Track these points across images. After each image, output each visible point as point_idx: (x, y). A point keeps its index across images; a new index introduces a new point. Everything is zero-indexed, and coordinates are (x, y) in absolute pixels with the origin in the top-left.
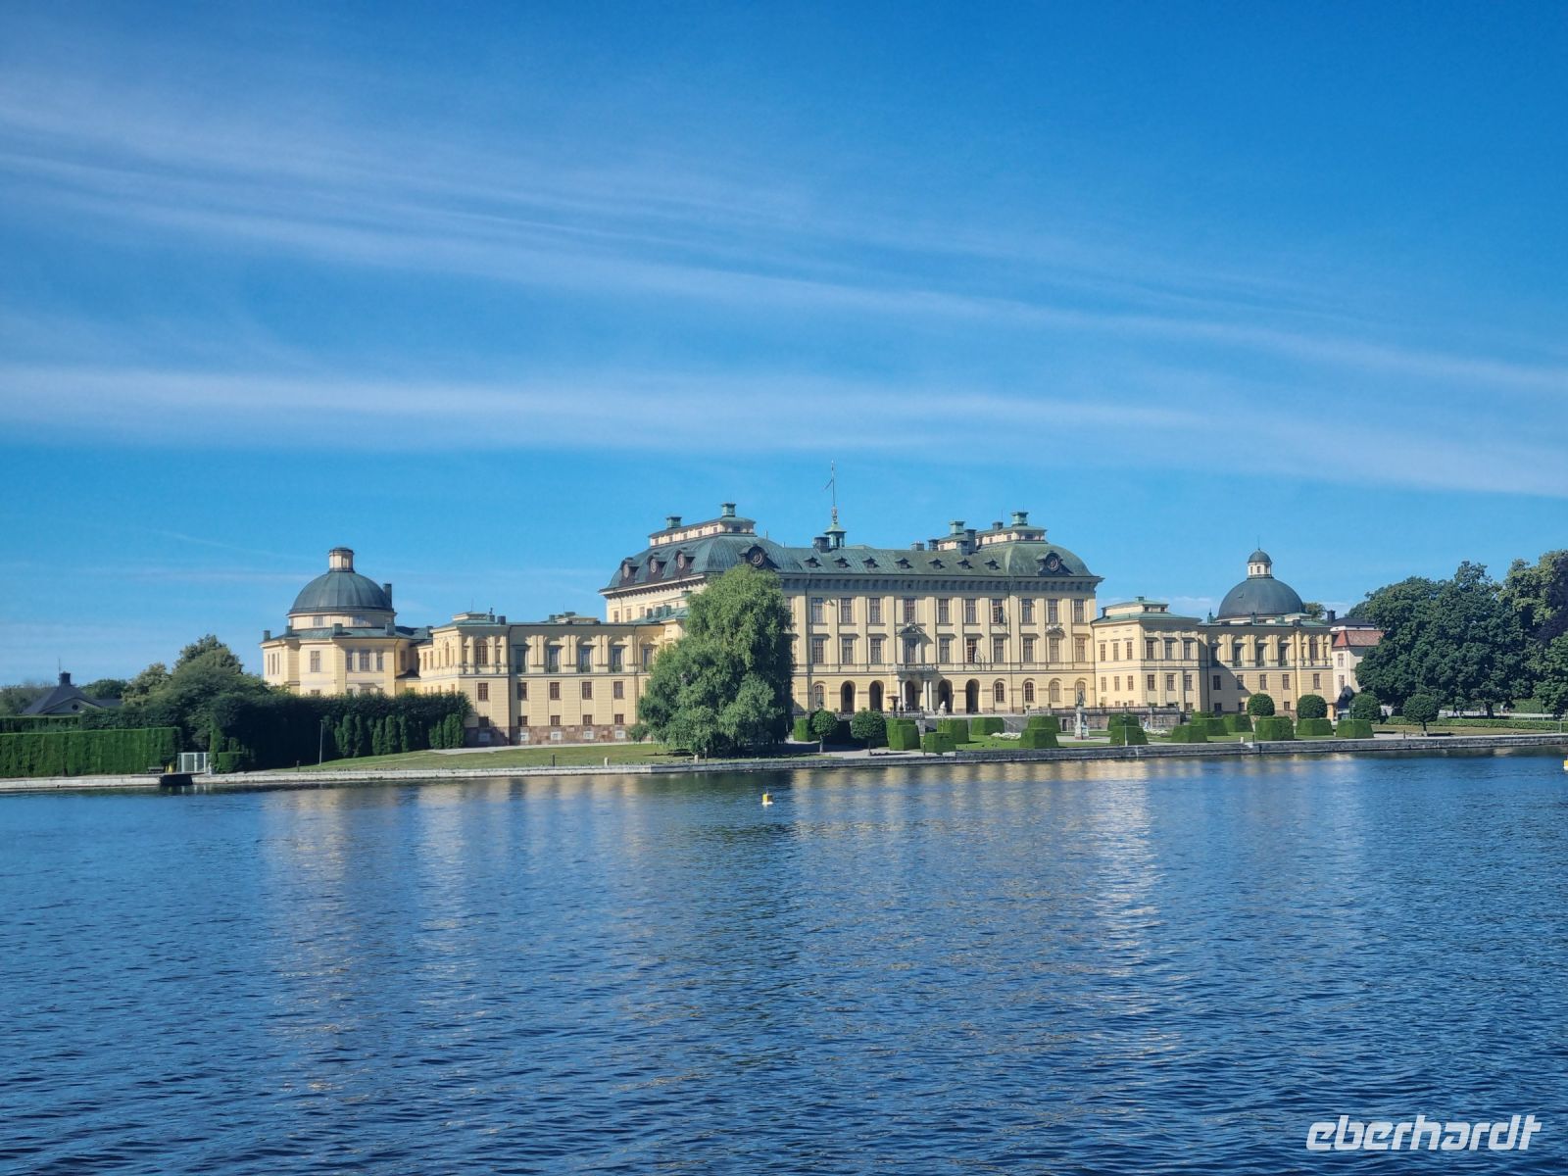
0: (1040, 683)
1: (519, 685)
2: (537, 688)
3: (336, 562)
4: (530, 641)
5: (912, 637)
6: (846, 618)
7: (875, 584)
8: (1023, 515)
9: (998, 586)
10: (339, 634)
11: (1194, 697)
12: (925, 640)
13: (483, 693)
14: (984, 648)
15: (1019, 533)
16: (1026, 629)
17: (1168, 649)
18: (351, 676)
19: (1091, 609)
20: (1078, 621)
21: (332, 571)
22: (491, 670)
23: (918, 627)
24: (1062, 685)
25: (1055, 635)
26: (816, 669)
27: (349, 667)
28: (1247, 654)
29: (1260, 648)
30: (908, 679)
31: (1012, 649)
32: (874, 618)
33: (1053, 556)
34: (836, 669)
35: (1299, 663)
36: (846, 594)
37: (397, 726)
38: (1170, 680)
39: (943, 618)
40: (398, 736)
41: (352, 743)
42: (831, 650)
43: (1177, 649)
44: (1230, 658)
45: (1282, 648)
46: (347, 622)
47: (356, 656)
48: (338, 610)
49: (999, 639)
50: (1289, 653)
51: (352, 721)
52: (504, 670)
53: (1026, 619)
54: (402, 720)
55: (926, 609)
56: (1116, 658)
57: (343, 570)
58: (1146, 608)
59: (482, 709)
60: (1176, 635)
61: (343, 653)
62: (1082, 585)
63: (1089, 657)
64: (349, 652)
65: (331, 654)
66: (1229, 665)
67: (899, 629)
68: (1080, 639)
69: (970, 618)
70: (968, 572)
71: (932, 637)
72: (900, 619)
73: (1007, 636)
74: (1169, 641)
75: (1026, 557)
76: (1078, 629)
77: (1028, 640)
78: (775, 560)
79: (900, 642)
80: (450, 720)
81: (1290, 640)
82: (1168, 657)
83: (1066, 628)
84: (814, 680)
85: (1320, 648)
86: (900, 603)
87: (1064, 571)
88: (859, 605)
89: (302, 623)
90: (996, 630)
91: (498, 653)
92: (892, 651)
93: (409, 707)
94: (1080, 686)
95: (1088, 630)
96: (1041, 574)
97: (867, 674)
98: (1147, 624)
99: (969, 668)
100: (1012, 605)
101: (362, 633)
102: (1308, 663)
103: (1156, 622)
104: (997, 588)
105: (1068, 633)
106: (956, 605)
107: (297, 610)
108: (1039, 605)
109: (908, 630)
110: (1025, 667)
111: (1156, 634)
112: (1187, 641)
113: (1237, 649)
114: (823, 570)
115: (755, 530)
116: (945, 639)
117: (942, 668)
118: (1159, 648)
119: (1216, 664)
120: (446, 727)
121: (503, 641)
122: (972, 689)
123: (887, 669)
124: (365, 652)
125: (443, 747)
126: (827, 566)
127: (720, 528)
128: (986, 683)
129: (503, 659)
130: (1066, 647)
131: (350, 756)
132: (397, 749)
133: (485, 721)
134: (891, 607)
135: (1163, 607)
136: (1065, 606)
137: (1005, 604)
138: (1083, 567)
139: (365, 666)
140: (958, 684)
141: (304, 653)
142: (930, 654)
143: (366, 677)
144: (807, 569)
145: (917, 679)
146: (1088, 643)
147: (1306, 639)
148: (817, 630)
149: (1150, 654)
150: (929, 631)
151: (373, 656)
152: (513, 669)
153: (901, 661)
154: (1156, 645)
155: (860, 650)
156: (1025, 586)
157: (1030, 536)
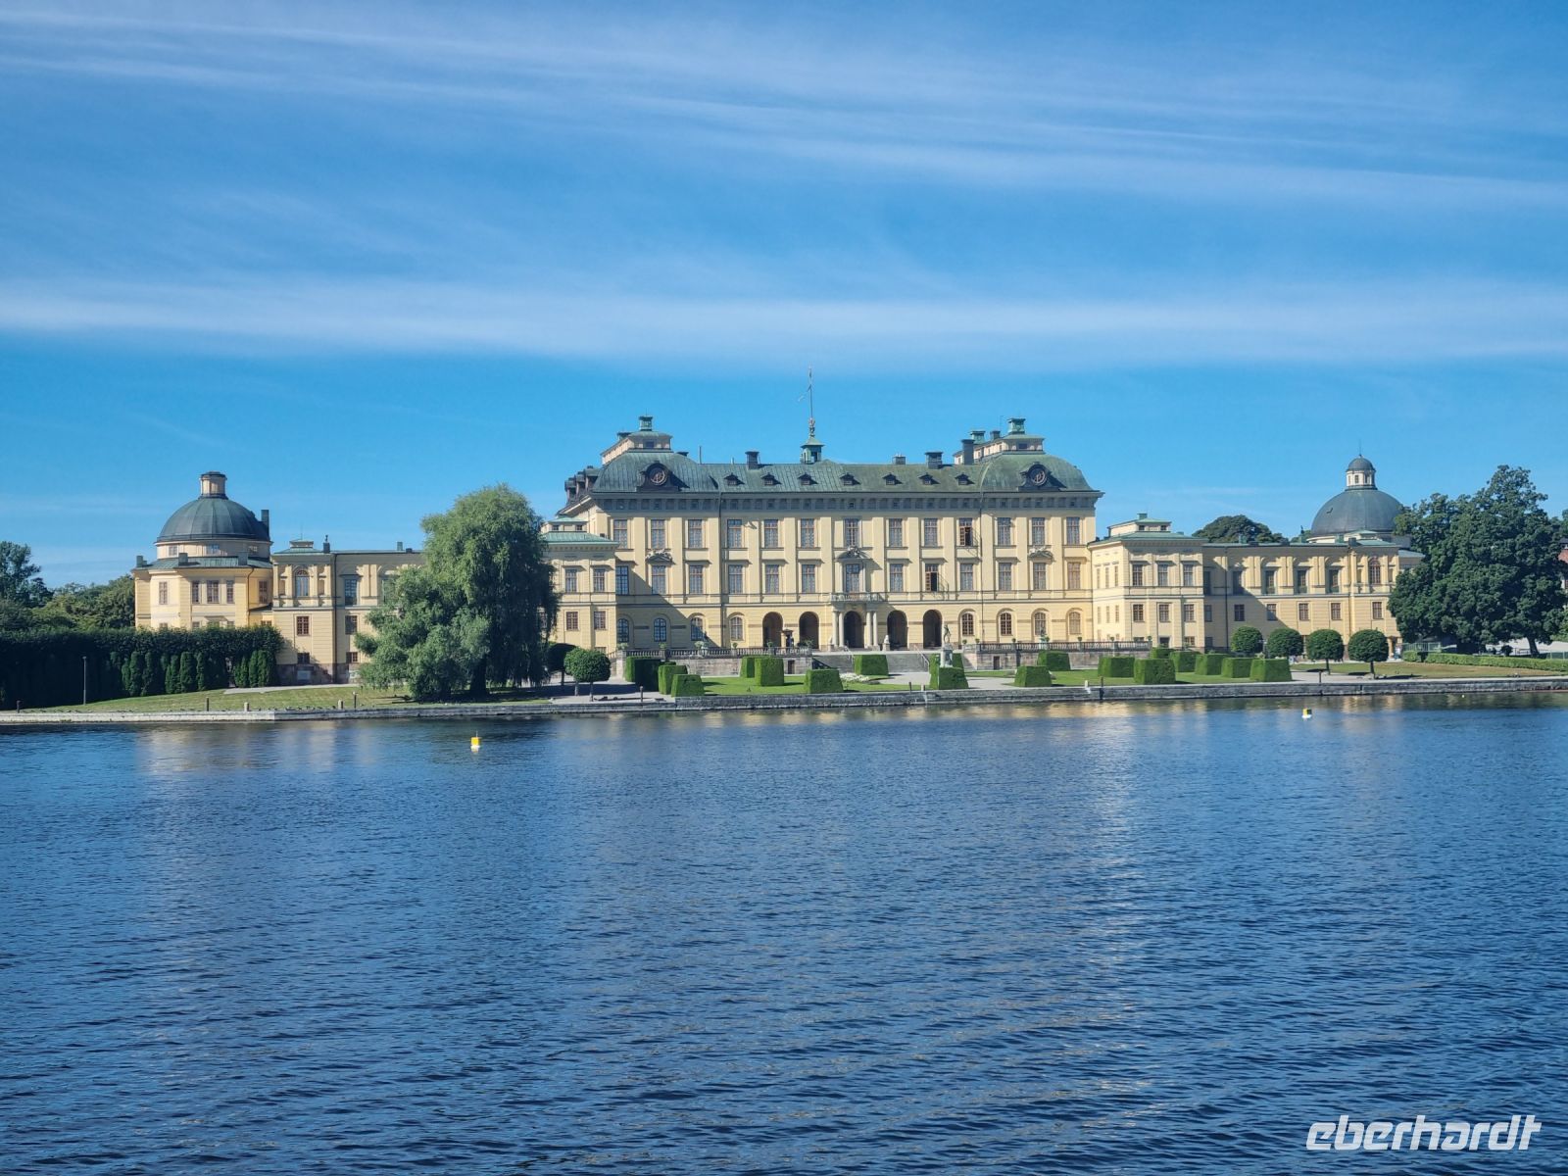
0: (1021, 614)
1: (348, 618)
3: (206, 487)
4: (362, 571)
5: (853, 561)
6: (770, 541)
7: (808, 504)
8: (1019, 422)
9: (966, 504)
10: (184, 564)
11: (1197, 630)
12: (870, 565)
13: (303, 627)
14: (947, 575)
15: (1010, 442)
16: (1002, 553)
17: (1162, 575)
18: (197, 608)
19: (1088, 528)
20: (1072, 539)
22: (313, 603)
23: (859, 551)
24: (1049, 617)
25: (1040, 559)
26: (732, 599)
27: (195, 599)
28: (1283, 578)
29: (1300, 574)
30: (849, 609)
31: (984, 576)
32: (806, 541)
33: (1038, 468)
34: (757, 599)
35: (1354, 590)
36: (771, 515)
37: (193, 662)
38: (1163, 612)
39: (894, 541)
40: (193, 673)
41: (139, 682)
42: (751, 578)
43: (1174, 575)
44: (1258, 583)
45: (1332, 573)
46: (194, 551)
47: (203, 588)
48: (192, 540)
49: (967, 565)
50: (1342, 578)
52: (328, 603)
53: (1003, 540)
54: (198, 657)
55: (872, 531)
56: (1107, 586)
57: (212, 496)
58: (1141, 527)
59: (302, 644)
60: (1173, 557)
61: (188, 585)
62: (1078, 501)
63: (1085, 584)
64: (195, 584)
65: (177, 585)
66: (1257, 593)
67: (838, 553)
68: (1074, 565)
69: (930, 540)
70: (929, 487)
71: (880, 562)
72: (840, 542)
73: (978, 560)
74: (1164, 565)
75: (1006, 469)
76: (1071, 552)
77: (1006, 564)
78: (684, 477)
79: (839, 567)
80: (257, 658)
81: (1343, 562)
82: (1162, 583)
83: (1056, 550)
84: (730, 611)
85: (1384, 571)
86: (840, 525)
87: (1055, 484)
88: (787, 527)
89: (163, 552)
90: (964, 553)
91: (321, 584)
92: (828, 578)
93: (208, 643)
94: (1074, 618)
95: (1085, 552)
96: (1023, 489)
97: (798, 604)
98: (1132, 545)
99: (928, 597)
100: (984, 526)
101: (213, 563)
102: (1365, 589)
103: (1151, 543)
104: (965, 506)
105: (1057, 556)
106: (911, 527)
107: (161, 540)
108: (1020, 526)
109: (849, 554)
110: (1001, 596)
111: (1147, 557)
112: (1189, 566)
113: (1268, 574)
114: (742, 488)
115: (668, 445)
116: (897, 565)
117: (892, 598)
118: (1149, 574)
119: (1239, 591)
120: (252, 663)
121: (327, 570)
122: (932, 622)
123: (822, 598)
124: (213, 583)
125: (248, 686)
126: (752, 482)
127: (631, 444)
128: (950, 614)
129: (328, 591)
130: (1055, 574)
131: (137, 694)
132: (192, 688)
133: (304, 658)
134: (827, 531)
135: (1164, 526)
136: (1054, 526)
137: (976, 525)
138: (1082, 480)
139: (212, 599)
140: (915, 616)
141: (155, 582)
142: (878, 582)
143: (214, 609)
144: (724, 487)
145: (859, 610)
146: (1084, 568)
147: (1364, 560)
148: (734, 555)
149: (1137, 580)
150: (876, 555)
151: (223, 588)
152: (340, 601)
153: (839, 589)
154: (1146, 570)
155: (788, 578)
156: (1002, 503)
157: (1022, 446)
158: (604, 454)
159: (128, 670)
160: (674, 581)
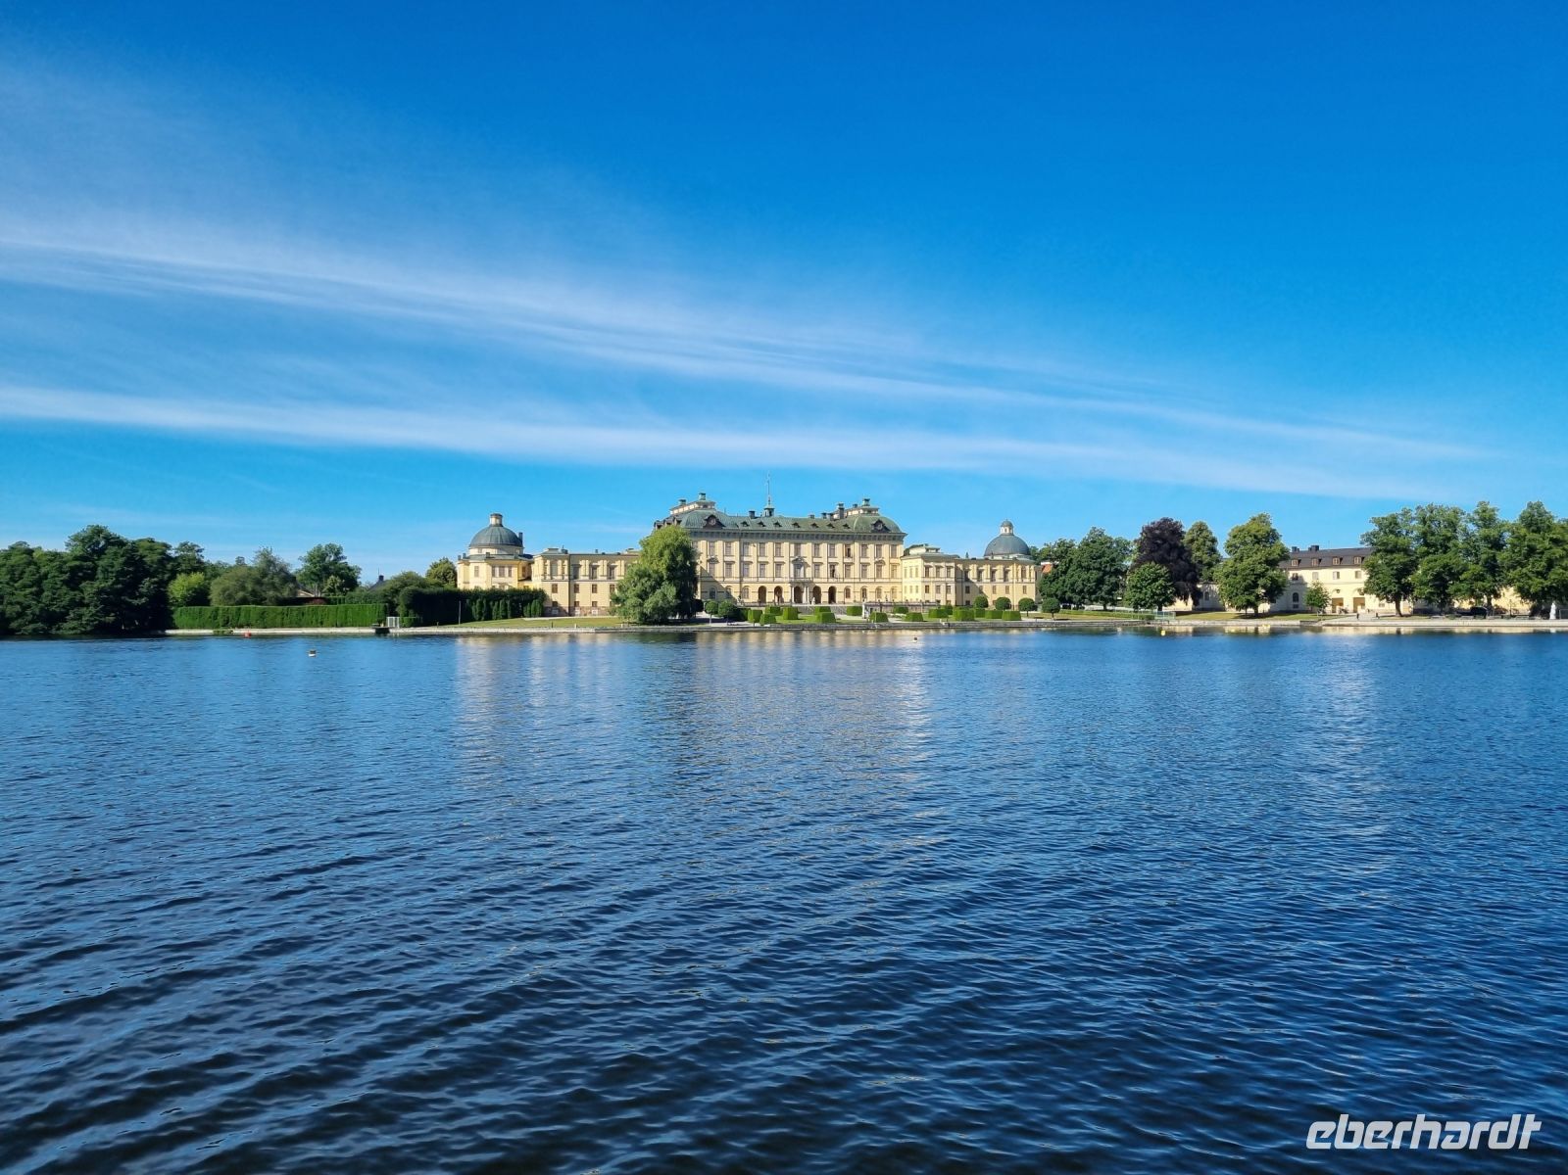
0: (871, 588)
1: (575, 585)
2: (585, 586)
3: (493, 521)
4: (582, 563)
5: (798, 563)
6: (761, 553)
7: (779, 536)
8: (867, 500)
9: (848, 538)
10: (488, 557)
11: (952, 597)
12: (805, 565)
13: (555, 589)
14: (839, 570)
15: (864, 510)
16: (863, 560)
17: (938, 572)
18: (494, 579)
19: (900, 549)
20: (893, 555)
21: (491, 526)
22: (560, 578)
23: (801, 558)
24: (883, 590)
25: (880, 564)
26: (744, 579)
27: (493, 575)
28: (986, 575)
29: (993, 572)
30: (796, 585)
31: (855, 570)
32: (778, 553)
33: (879, 522)
34: (756, 580)
35: (1015, 580)
36: (762, 541)
37: (506, 605)
38: (938, 588)
39: (816, 554)
40: (506, 610)
41: (481, 614)
42: (753, 570)
43: (943, 572)
44: (976, 576)
45: (1006, 572)
46: (493, 552)
47: (497, 569)
48: (490, 546)
49: (848, 566)
50: (1010, 575)
51: (481, 603)
52: (566, 578)
53: (864, 555)
54: (508, 602)
55: (807, 549)
56: (911, 577)
57: (496, 525)
58: (927, 550)
59: (554, 597)
60: (942, 564)
61: (490, 568)
62: (897, 537)
63: (899, 576)
64: (493, 567)
65: (485, 568)
66: (975, 581)
67: (792, 559)
68: (894, 566)
69: (832, 554)
70: (831, 529)
71: (810, 563)
72: (792, 554)
73: (852, 563)
74: (938, 568)
75: (865, 522)
76: (892, 561)
77: (864, 566)
78: (724, 523)
79: (792, 565)
80: (535, 603)
81: (1011, 568)
82: (938, 576)
83: (886, 560)
84: (744, 585)
85: (1028, 572)
86: (793, 546)
87: (886, 529)
88: (770, 546)
89: (474, 552)
90: (847, 560)
91: (563, 569)
92: (787, 571)
93: (513, 596)
94: (893, 590)
95: (898, 561)
96: (873, 532)
97: (774, 582)
98: (925, 558)
99: (831, 580)
100: (855, 548)
101: (501, 558)
102: (1020, 580)
103: (932, 558)
104: (847, 538)
105: (887, 563)
106: (824, 547)
107: (472, 546)
108: (871, 548)
109: (797, 560)
110: (862, 580)
111: (931, 564)
112: (949, 568)
113: (980, 572)
114: (749, 528)
115: (715, 507)
116: (817, 565)
117: (815, 580)
118: (932, 571)
119: (967, 580)
120: (533, 606)
121: (566, 562)
122: (832, 592)
123: (784, 580)
124: (502, 567)
125: (531, 617)
126: (753, 526)
127: (696, 506)
128: (840, 588)
129: (566, 572)
130: (886, 570)
131: (480, 620)
132: (505, 617)
133: (555, 604)
134: (787, 548)
135: (937, 550)
136: (886, 549)
137: (852, 547)
138: (897, 528)
139: (502, 575)
140: (825, 588)
141: (472, 567)
142: (809, 573)
143: (502, 580)
144: (741, 527)
145: (801, 585)
146: (899, 568)
147: (1020, 567)
148: (745, 559)
149: (927, 574)
150: (809, 560)
151: (507, 570)
152: (572, 577)
153: (792, 576)
154: (931, 569)
155: (770, 570)
156: (863, 538)
157: (870, 511)
158: (673, 510)
159: (475, 609)
160: (719, 571)
